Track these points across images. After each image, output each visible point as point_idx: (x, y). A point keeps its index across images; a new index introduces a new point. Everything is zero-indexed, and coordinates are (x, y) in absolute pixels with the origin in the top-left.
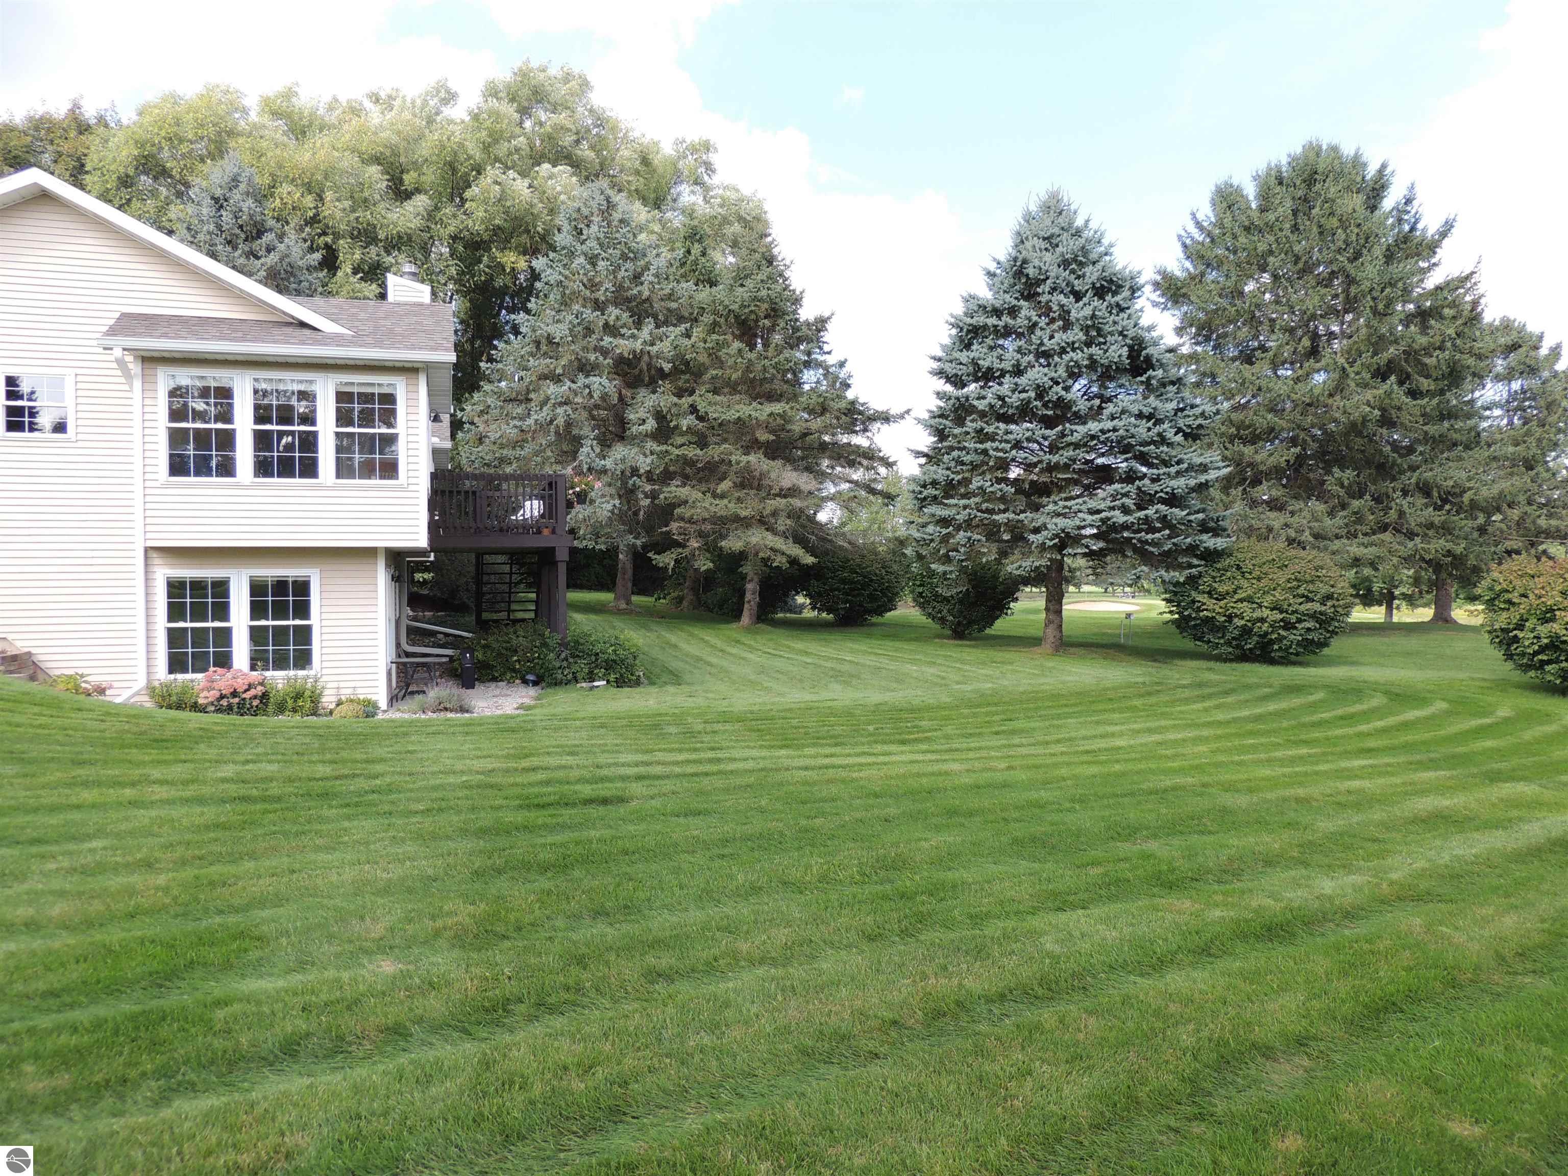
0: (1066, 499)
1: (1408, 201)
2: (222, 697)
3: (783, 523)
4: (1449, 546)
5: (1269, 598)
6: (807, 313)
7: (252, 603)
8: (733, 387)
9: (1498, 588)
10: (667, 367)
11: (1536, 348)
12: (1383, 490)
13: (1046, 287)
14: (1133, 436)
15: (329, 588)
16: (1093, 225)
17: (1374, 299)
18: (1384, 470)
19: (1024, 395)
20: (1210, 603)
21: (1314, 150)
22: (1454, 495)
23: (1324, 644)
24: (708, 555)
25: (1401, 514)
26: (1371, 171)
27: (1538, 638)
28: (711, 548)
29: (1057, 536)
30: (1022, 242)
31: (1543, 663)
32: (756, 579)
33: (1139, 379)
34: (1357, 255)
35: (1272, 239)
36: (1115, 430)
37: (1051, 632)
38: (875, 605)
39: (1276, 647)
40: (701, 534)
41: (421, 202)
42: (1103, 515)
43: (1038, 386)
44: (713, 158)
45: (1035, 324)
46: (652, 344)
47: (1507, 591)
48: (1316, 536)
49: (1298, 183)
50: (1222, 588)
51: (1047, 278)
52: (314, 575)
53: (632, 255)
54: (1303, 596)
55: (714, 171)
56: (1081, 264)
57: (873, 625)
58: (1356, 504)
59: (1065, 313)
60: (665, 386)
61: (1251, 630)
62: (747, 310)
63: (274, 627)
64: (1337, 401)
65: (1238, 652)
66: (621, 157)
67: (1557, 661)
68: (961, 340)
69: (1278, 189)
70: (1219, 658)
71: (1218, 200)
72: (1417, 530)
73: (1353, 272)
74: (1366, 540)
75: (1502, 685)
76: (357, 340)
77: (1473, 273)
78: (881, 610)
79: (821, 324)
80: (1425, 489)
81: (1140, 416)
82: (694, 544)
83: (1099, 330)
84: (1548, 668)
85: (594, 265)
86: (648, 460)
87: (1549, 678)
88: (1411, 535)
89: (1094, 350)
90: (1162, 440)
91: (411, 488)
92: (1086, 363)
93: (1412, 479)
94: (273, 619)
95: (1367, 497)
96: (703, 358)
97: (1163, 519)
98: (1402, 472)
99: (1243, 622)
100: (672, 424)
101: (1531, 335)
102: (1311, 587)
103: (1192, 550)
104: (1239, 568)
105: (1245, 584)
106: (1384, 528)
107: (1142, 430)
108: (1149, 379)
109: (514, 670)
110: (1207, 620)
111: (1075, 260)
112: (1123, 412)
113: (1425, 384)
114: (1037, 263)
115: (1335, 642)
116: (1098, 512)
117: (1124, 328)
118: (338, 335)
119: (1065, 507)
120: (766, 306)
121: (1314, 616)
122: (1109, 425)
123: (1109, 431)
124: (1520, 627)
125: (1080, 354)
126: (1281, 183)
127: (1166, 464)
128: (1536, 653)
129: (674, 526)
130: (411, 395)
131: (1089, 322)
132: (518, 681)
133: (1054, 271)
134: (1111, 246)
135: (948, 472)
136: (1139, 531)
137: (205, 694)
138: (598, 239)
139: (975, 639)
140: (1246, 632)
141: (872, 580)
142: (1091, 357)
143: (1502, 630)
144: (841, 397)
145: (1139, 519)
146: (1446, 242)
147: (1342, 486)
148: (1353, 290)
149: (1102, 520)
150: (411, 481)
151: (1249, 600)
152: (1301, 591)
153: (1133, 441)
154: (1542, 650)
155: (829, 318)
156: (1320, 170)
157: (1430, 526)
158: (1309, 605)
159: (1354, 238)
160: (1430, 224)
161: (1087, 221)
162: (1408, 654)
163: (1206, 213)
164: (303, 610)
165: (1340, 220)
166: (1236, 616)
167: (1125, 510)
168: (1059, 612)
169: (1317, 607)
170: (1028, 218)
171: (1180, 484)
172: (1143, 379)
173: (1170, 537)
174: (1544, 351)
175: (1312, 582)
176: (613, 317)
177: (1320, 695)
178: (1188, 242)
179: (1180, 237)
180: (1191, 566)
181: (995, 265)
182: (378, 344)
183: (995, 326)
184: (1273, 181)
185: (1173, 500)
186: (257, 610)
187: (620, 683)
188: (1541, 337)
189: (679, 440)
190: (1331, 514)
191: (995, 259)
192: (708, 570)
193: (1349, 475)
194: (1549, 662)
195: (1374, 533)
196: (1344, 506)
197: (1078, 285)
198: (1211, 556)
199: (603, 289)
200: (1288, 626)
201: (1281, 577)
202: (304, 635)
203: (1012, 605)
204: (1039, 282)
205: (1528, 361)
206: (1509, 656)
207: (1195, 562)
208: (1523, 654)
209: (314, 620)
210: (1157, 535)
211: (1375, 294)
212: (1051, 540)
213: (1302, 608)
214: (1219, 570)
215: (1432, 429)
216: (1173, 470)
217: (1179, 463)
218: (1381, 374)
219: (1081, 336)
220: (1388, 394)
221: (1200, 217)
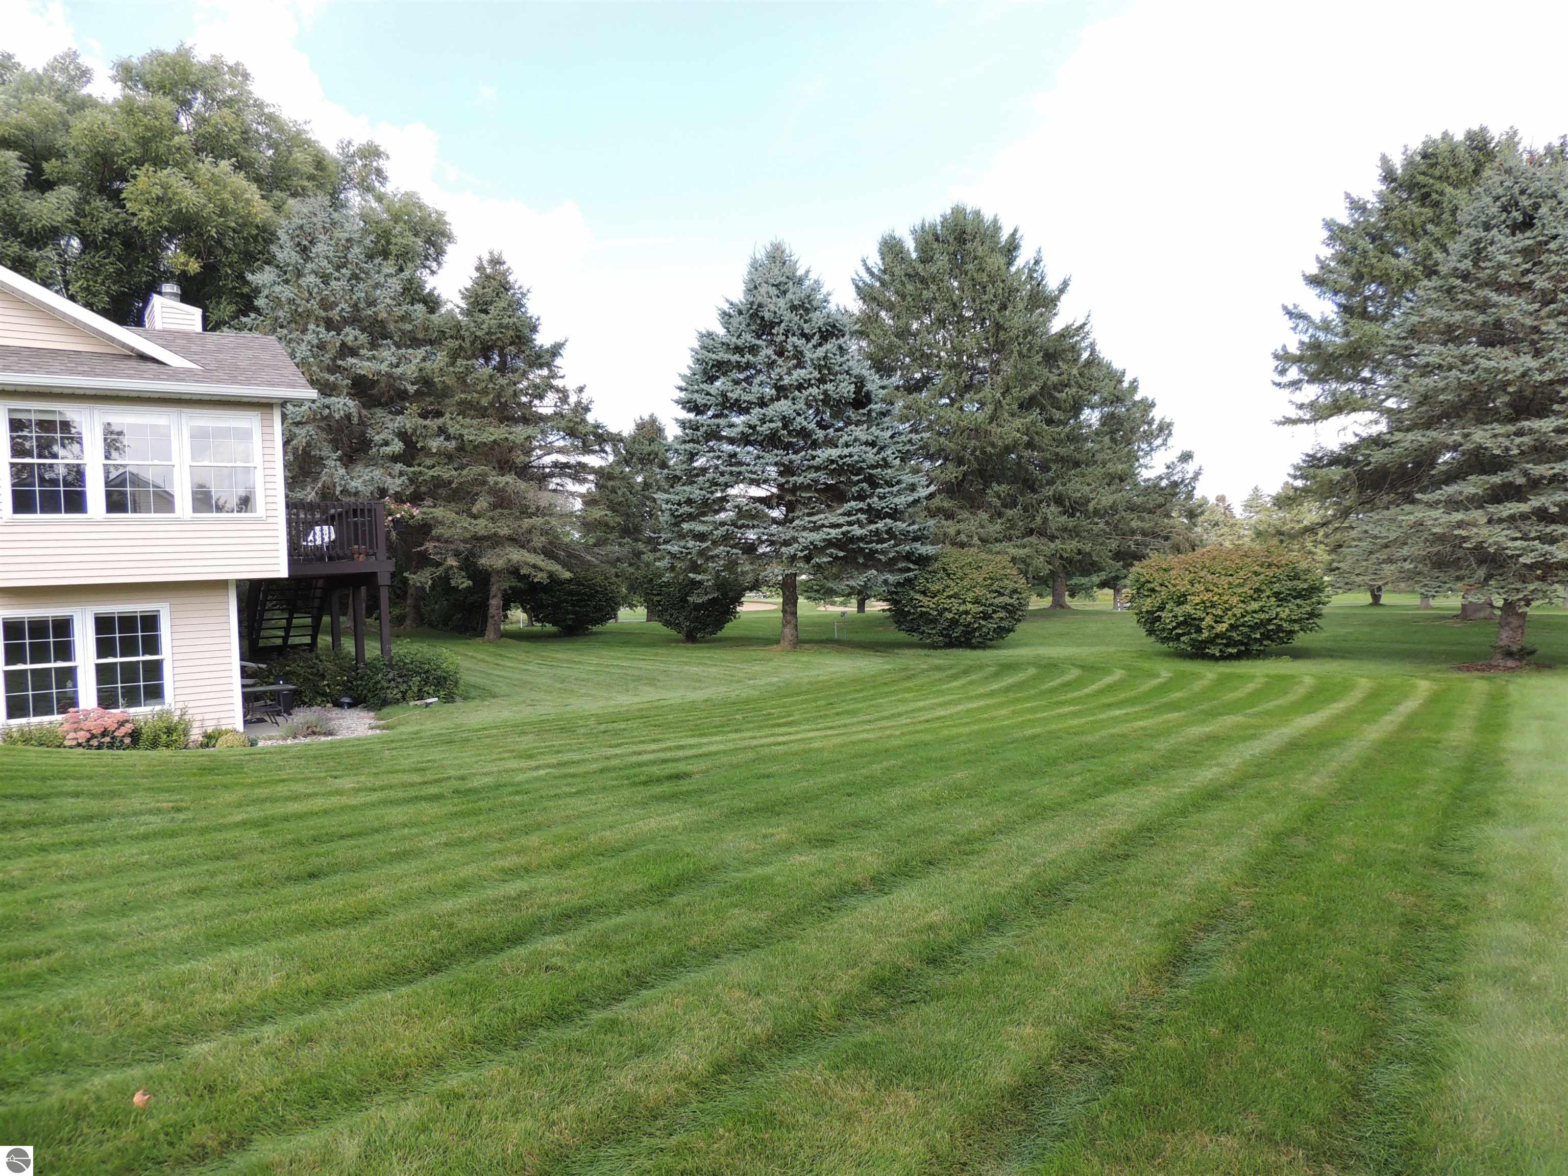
0: (809, 515)
1: (1037, 262)
2: (93, 736)
3: (539, 541)
4: (1080, 546)
5: (971, 594)
6: (543, 339)
7: (98, 641)
8: (482, 413)
9: (1143, 580)
10: (412, 389)
11: (1120, 381)
12: (1029, 501)
13: (781, 329)
14: (864, 461)
15: (177, 622)
16: (813, 276)
17: (1019, 344)
18: (1030, 485)
19: (772, 425)
20: (925, 600)
21: (958, 212)
22: (1082, 505)
23: (1010, 630)
24: (463, 573)
25: (1045, 520)
26: (1004, 236)
27: (1175, 617)
28: (468, 564)
29: (806, 548)
30: (756, 287)
31: (1179, 636)
32: (500, 595)
33: (861, 411)
34: (1003, 307)
35: (935, 288)
36: (851, 456)
37: (788, 631)
38: (599, 615)
39: (977, 634)
40: (457, 554)
41: (67, 193)
42: (845, 529)
43: (784, 417)
44: (382, 163)
45: (774, 362)
46: (397, 366)
47: (1149, 582)
48: (981, 539)
49: (951, 240)
50: (934, 587)
51: (781, 321)
52: (164, 610)
53: (363, 275)
54: (996, 591)
55: (385, 178)
56: (807, 311)
57: (596, 634)
58: (1010, 513)
59: (799, 356)
60: (413, 408)
61: (958, 621)
62: (494, 338)
63: (121, 663)
64: (993, 427)
65: (947, 640)
66: (295, 160)
67: (1189, 633)
68: (705, 372)
69: (935, 245)
70: (934, 646)
71: (886, 250)
72: (1057, 534)
73: (1001, 321)
74: (1019, 542)
75: (1144, 655)
76: (206, 375)
77: (1085, 324)
78: (603, 620)
79: (555, 351)
80: (1059, 500)
81: (867, 443)
82: (452, 562)
83: (829, 369)
84: (1182, 639)
85: (326, 283)
86: (398, 481)
87: (1182, 646)
88: (1052, 538)
89: (829, 386)
90: (886, 464)
91: (270, 520)
92: (821, 397)
93: (1049, 491)
94: (121, 656)
95: (1019, 507)
96: (450, 381)
97: (889, 531)
98: (1041, 486)
99: (951, 615)
100: (419, 445)
101: (1116, 372)
102: (1001, 584)
103: (908, 557)
104: (945, 570)
105: (953, 584)
106: (1031, 532)
107: (871, 455)
108: (870, 411)
109: (324, 694)
110: (923, 614)
111: (802, 306)
112: (855, 440)
113: (1057, 415)
114: (772, 308)
115: (1020, 627)
116: (839, 526)
117: (850, 368)
118: (190, 370)
119: (810, 522)
120: (511, 333)
121: (1004, 607)
122: (846, 451)
123: (846, 456)
124: (1162, 608)
125: (817, 391)
126: (937, 240)
127: (889, 484)
128: (1175, 628)
129: (429, 546)
130: (266, 430)
131: (822, 363)
132: (329, 705)
133: (787, 316)
134: (829, 294)
135: (703, 492)
136: (871, 542)
137: (72, 735)
138: (327, 258)
139: (708, 642)
140: (954, 622)
141: (597, 592)
142: (825, 393)
143: (1147, 612)
144: (584, 421)
145: (871, 531)
146: (1063, 298)
147: (999, 497)
148: (1002, 336)
149: (843, 533)
150: (270, 513)
151: (955, 596)
152: (995, 587)
153: (864, 465)
154: (1179, 625)
155: (563, 344)
156: (969, 230)
157: (1065, 529)
158: (1001, 599)
159: (1000, 291)
160: (1052, 284)
161: (807, 272)
162: (1061, 635)
163: (875, 261)
164: (152, 645)
165: (989, 276)
166: (946, 609)
167: (861, 526)
168: (794, 614)
169: (1006, 599)
170: (755, 266)
171: (901, 501)
172: (865, 411)
173: (895, 545)
174: (1125, 385)
175: (1001, 580)
176: (351, 338)
177: (1032, 671)
178: (860, 284)
179: (853, 280)
180: (909, 570)
181: (728, 305)
182: (233, 381)
183: (737, 362)
184: (930, 238)
185: (895, 514)
186: (104, 647)
187: (449, 698)
188: (1123, 373)
189: (429, 462)
190: (991, 520)
191: (727, 301)
192: (468, 588)
193: (1003, 488)
194: (1183, 634)
195: (1023, 537)
196: (1000, 515)
197: (807, 328)
198: (923, 561)
199: (338, 309)
200: (986, 617)
201: (978, 576)
202: (154, 669)
203: (738, 609)
204: (772, 325)
205: (1116, 392)
206: (1151, 632)
207: (912, 566)
208: (1163, 630)
209: (166, 653)
210: (885, 545)
211: (1021, 340)
212: (802, 551)
213: (996, 601)
214: (930, 572)
215: (1062, 451)
216: (895, 489)
217: (898, 482)
218: (1026, 405)
219: (816, 374)
220: (1033, 423)
221: (870, 263)
